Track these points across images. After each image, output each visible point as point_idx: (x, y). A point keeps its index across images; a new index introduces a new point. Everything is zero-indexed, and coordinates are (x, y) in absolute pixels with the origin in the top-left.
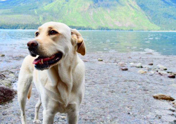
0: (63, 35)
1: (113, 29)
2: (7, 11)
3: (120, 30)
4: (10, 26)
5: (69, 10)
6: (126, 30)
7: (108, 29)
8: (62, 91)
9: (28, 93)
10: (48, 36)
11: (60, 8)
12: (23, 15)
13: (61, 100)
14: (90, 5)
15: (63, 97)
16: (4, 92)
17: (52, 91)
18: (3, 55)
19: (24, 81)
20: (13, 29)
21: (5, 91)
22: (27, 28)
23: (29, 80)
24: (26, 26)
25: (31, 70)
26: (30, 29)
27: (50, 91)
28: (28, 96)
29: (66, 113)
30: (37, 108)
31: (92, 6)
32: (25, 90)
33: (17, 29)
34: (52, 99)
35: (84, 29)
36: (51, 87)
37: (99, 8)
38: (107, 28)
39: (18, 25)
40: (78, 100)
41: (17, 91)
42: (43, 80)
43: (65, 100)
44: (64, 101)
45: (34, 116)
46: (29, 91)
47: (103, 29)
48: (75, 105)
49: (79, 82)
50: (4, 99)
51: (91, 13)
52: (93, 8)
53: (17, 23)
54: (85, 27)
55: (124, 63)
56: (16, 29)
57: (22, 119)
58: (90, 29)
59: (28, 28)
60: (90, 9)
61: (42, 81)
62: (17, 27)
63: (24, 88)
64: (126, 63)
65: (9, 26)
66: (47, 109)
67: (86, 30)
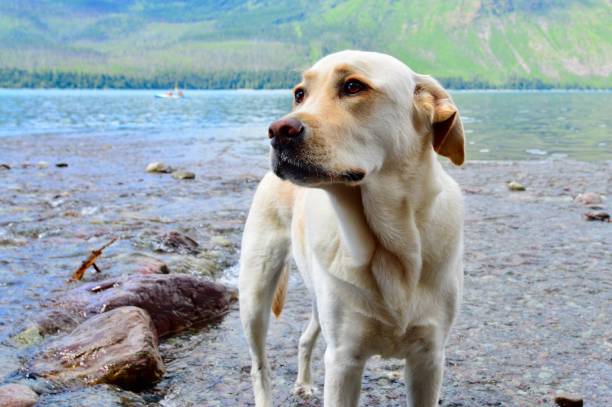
0: (386, 95)
1: (559, 87)
2: (198, 27)
3: (581, 89)
4: (212, 79)
5: (411, 22)
6: (603, 89)
7: (541, 86)
8: (388, 282)
9: (275, 297)
10: (338, 100)
11: (380, 18)
12: (254, 43)
13: (384, 312)
14: (482, 6)
15: (392, 302)
16: (195, 296)
17: (352, 282)
18: (188, 173)
19: (262, 256)
20: (222, 88)
21: (199, 292)
22: (269, 85)
23: (276, 251)
24: (265, 78)
25: (285, 219)
26: (281, 87)
27: (346, 284)
28: (273, 306)
29: (402, 358)
30: (305, 345)
31: (488, 8)
32: (264, 284)
33: (236, 88)
34: (353, 309)
35: (463, 88)
36: (351, 270)
37: (513, 16)
38: (539, 81)
39: (239, 75)
40: (442, 314)
41: (237, 290)
42: (324, 249)
43: (399, 312)
44: (394, 314)
45: (296, 373)
46: (277, 291)
47: (525, 85)
48: (431, 328)
49: (444, 251)
50: (195, 318)
51: (483, 32)
52: (491, 13)
53: (236, 69)
54: (466, 79)
55: (596, 196)
56: (231, 87)
57: (257, 383)
58: (480, 86)
59: (274, 84)
60: (479, 18)
61: (320, 250)
62: (236, 82)
63: (262, 281)
64: (603, 197)
65: (207, 80)
66: (337, 345)
67: (470, 88)
